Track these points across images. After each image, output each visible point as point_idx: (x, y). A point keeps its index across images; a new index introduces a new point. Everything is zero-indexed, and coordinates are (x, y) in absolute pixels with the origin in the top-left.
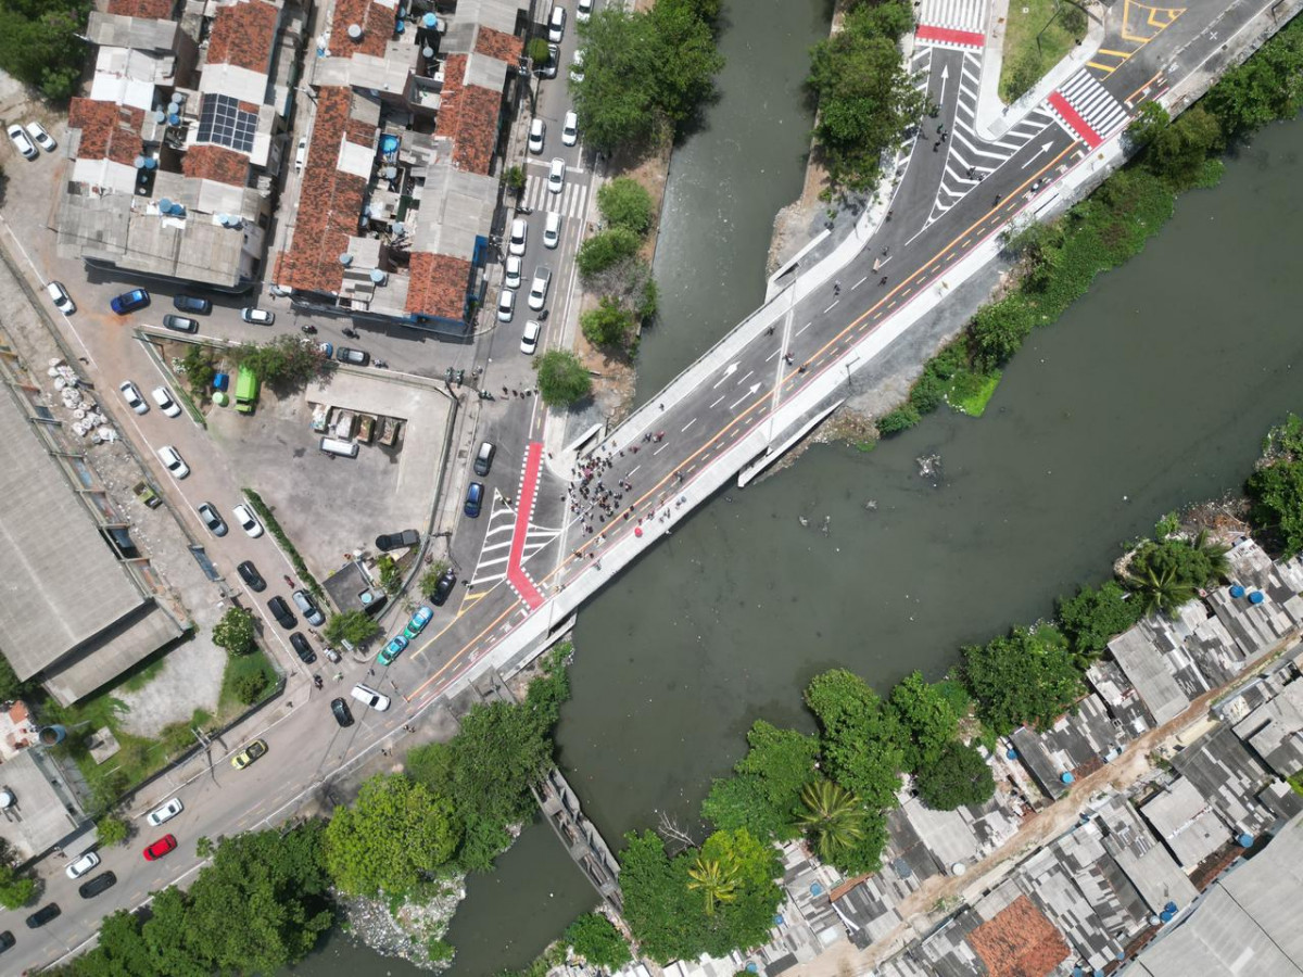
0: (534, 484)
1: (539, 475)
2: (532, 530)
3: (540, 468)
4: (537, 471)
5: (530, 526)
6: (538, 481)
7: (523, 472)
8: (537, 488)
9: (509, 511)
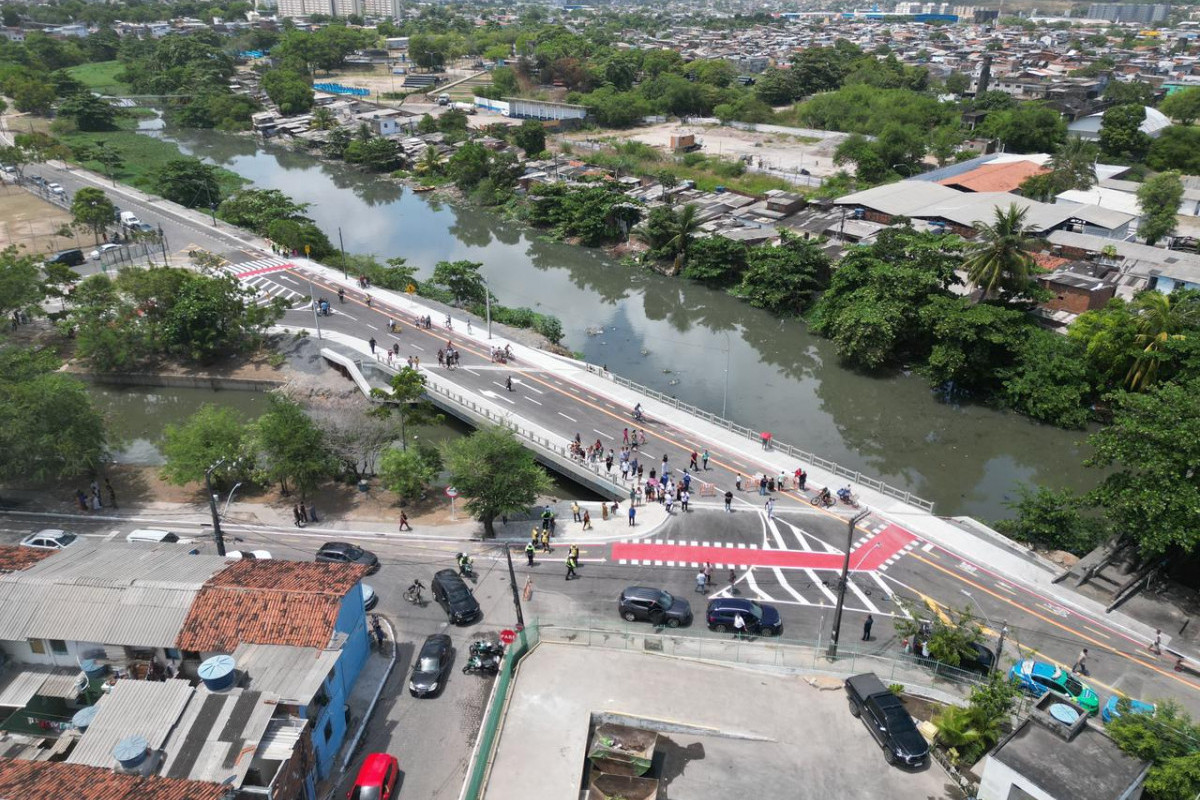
0: (688, 548)
1: (671, 542)
2: (773, 544)
3: (659, 542)
4: (665, 546)
5: (766, 547)
6: (682, 543)
7: (671, 564)
8: (694, 544)
9: (749, 577)
